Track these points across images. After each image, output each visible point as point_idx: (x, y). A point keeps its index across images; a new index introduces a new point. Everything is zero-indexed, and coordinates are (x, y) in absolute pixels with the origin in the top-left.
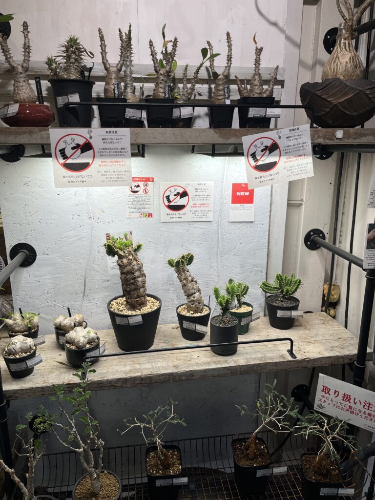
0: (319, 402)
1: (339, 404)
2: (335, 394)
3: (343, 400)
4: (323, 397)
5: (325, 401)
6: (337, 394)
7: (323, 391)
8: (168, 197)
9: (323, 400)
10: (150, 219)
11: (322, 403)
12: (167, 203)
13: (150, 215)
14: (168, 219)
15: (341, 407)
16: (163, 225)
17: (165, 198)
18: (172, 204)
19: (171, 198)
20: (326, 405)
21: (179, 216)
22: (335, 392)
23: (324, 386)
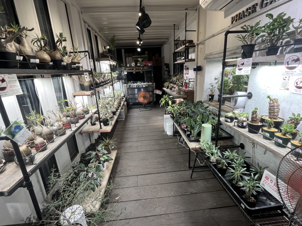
0: (263, 183)
1: (272, 187)
2: (271, 181)
3: (274, 185)
4: (265, 180)
5: (265, 183)
6: (272, 181)
7: (265, 178)
8: (297, 83)
9: (265, 182)
10: (287, 91)
11: (264, 183)
12: (296, 85)
13: (288, 89)
14: (294, 92)
15: (272, 188)
16: (292, 94)
17: (296, 83)
18: (298, 86)
19: (298, 83)
20: (266, 184)
21: (300, 91)
22: (271, 180)
23: (266, 176)
